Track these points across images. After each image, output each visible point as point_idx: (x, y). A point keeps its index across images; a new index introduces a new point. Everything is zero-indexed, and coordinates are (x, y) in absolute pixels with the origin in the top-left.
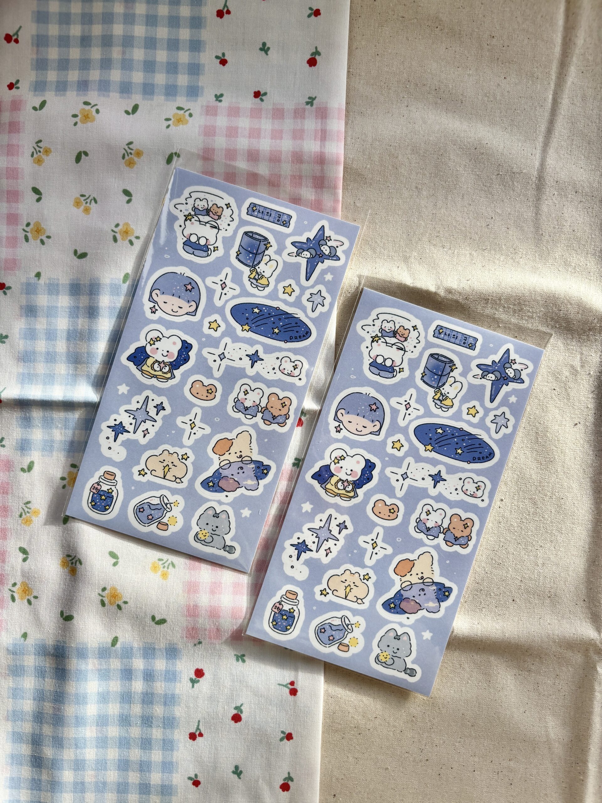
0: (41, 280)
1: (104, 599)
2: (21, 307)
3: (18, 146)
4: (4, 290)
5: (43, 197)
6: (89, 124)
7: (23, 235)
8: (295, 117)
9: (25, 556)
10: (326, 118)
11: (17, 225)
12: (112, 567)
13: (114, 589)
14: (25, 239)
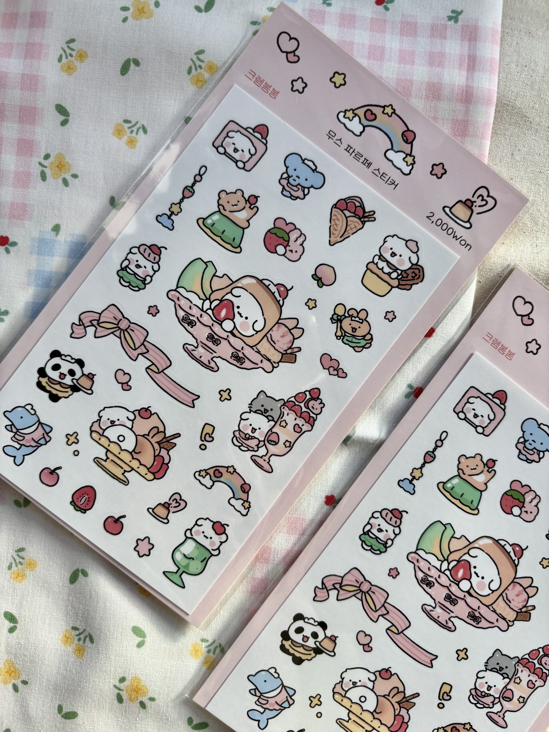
0: (60, 236)
1: (121, 692)
2: (29, 272)
3: (41, 45)
4: (7, 246)
5: (71, 119)
6: (144, 21)
7: (39, 172)
8: (432, 36)
9: (12, 625)
10: (475, 40)
11: (31, 155)
12: (135, 648)
13: (136, 679)
14: (41, 176)
